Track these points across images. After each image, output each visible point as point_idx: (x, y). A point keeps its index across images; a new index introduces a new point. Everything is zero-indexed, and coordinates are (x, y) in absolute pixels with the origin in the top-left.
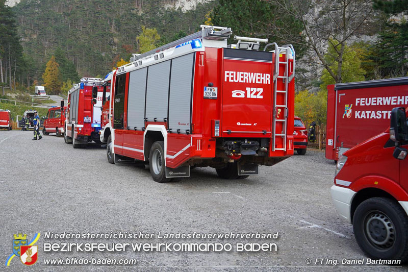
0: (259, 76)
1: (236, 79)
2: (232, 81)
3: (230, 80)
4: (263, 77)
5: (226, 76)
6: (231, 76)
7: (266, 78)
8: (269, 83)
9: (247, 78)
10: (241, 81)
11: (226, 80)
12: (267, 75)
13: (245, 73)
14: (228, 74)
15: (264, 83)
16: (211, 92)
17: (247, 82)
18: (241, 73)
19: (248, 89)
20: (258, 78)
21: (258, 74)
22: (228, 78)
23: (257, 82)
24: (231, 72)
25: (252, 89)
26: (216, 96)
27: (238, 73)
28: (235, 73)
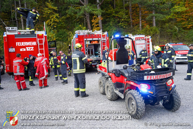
0: (31, 43)
1: (21, 45)
2: (20, 45)
3: (19, 45)
4: (33, 43)
5: (17, 44)
6: (19, 44)
7: (34, 43)
8: (36, 45)
9: (26, 44)
10: (23, 45)
11: (17, 45)
12: (35, 42)
13: (25, 42)
14: (18, 43)
15: (34, 45)
16: (12, 50)
17: (26, 45)
18: (23, 42)
19: (27, 48)
20: (31, 44)
21: (30, 42)
22: (18, 45)
23: (31, 45)
24: (19, 43)
25: (29, 48)
26: (15, 51)
27: (22, 42)
28: (20, 43)
